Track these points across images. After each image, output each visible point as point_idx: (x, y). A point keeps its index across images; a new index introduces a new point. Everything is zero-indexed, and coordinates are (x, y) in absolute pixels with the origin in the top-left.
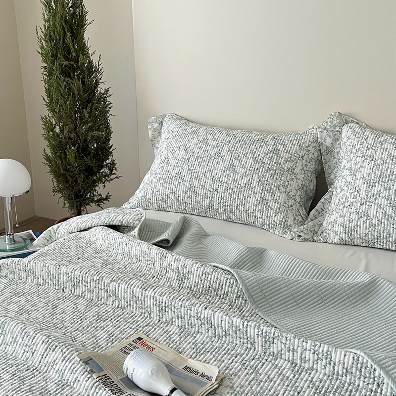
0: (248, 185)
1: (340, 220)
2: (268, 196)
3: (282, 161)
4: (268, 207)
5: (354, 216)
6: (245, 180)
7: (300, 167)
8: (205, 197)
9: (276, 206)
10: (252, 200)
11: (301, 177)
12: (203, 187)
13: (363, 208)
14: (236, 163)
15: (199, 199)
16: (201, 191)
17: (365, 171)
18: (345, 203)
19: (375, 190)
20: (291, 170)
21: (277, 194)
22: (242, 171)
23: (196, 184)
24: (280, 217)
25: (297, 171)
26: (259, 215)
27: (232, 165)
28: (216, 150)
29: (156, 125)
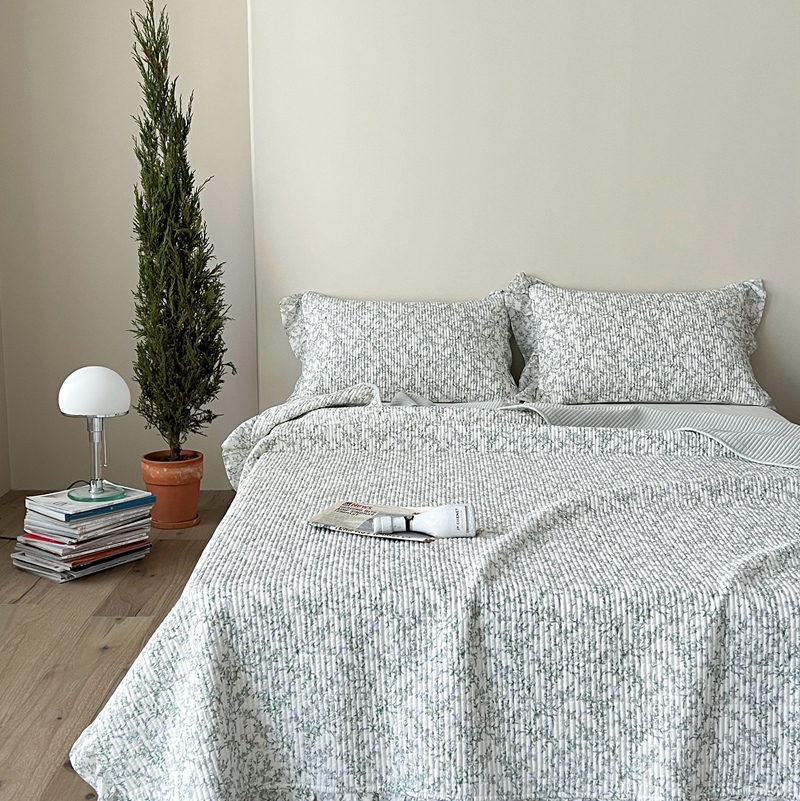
0: (453, 355)
1: (560, 379)
2: (479, 364)
3: (480, 327)
4: (482, 377)
5: (574, 372)
6: (448, 351)
7: (498, 334)
8: (403, 376)
9: (490, 374)
10: (462, 370)
11: (502, 343)
12: (399, 365)
13: (583, 362)
14: (432, 334)
15: (396, 379)
16: (395, 370)
17: (574, 326)
18: (560, 361)
19: (590, 343)
20: (491, 336)
21: (488, 362)
22: (442, 341)
23: (389, 362)
24: (497, 385)
25: (497, 337)
26: (472, 386)
27: (427, 337)
28: (401, 323)
29: (291, 308)
